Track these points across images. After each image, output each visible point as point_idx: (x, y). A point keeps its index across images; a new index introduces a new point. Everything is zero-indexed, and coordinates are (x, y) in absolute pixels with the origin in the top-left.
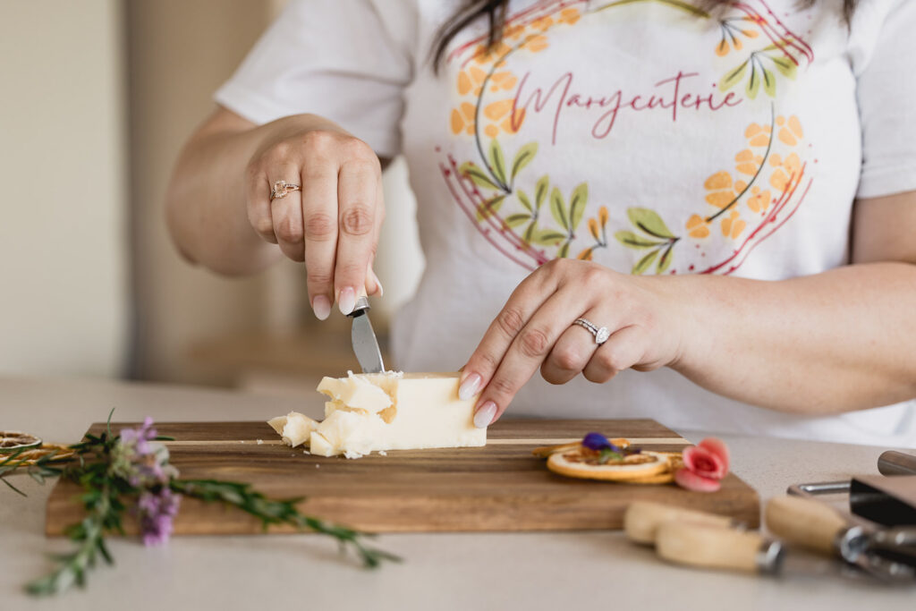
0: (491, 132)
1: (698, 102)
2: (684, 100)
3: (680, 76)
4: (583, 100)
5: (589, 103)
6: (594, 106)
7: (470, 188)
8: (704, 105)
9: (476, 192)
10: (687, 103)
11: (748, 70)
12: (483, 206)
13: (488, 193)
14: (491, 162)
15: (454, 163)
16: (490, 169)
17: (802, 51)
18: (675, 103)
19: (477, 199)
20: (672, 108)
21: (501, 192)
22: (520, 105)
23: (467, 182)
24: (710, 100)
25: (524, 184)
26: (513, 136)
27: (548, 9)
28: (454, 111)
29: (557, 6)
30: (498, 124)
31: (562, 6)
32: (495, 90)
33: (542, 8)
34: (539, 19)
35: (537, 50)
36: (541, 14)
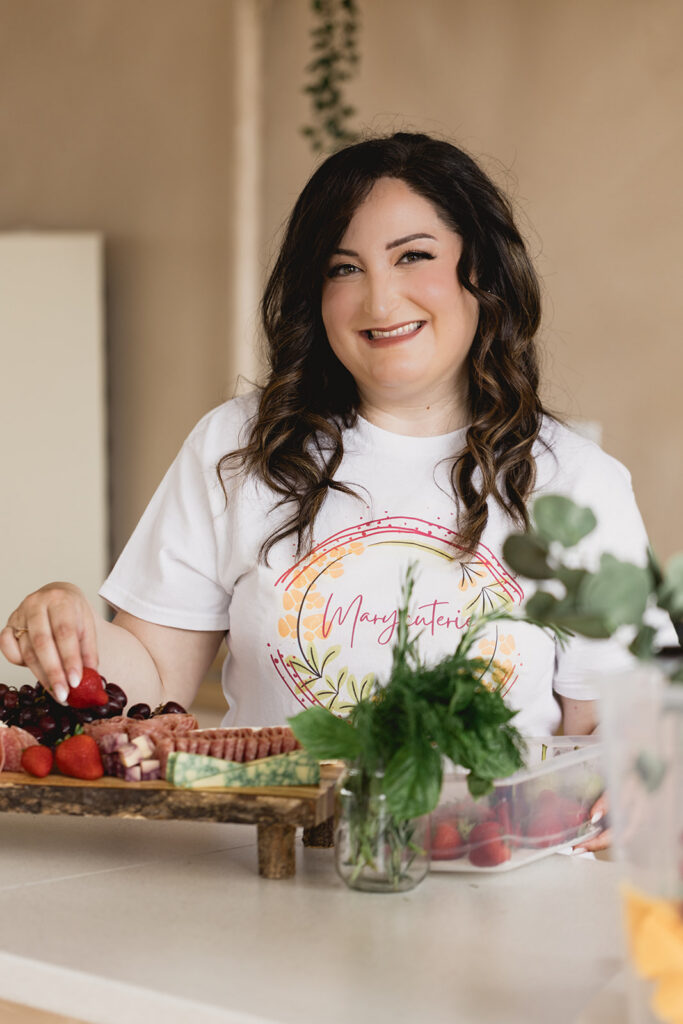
0: (309, 638)
1: (448, 622)
2: (438, 620)
3: (435, 603)
4: (371, 617)
5: (375, 620)
6: (379, 622)
7: (292, 672)
8: (452, 625)
9: (297, 675)
10: (440, 622)
11: (481, 597)
12: (301, 685)
13: (305, 676)
14: (309, 657)
15: (281, 656)
16: (307, 661)
17: (516, 590)
18: (432, 622)
19: (297, 679)
20: (431, 625)
21: (314, 677)
22: (328, 619)
23: (290, 669)
24: (456, 621)
25: (331, 672)
26: (325, 640)
27: (341, 541)
28: (281, 621)
29: (347, 539)
30: (313, 632)
31: (351, 540)
32: (310, 607)
33: (337, 540)
34: (335, 548)
35: (336, 576)
36: (336, 544)
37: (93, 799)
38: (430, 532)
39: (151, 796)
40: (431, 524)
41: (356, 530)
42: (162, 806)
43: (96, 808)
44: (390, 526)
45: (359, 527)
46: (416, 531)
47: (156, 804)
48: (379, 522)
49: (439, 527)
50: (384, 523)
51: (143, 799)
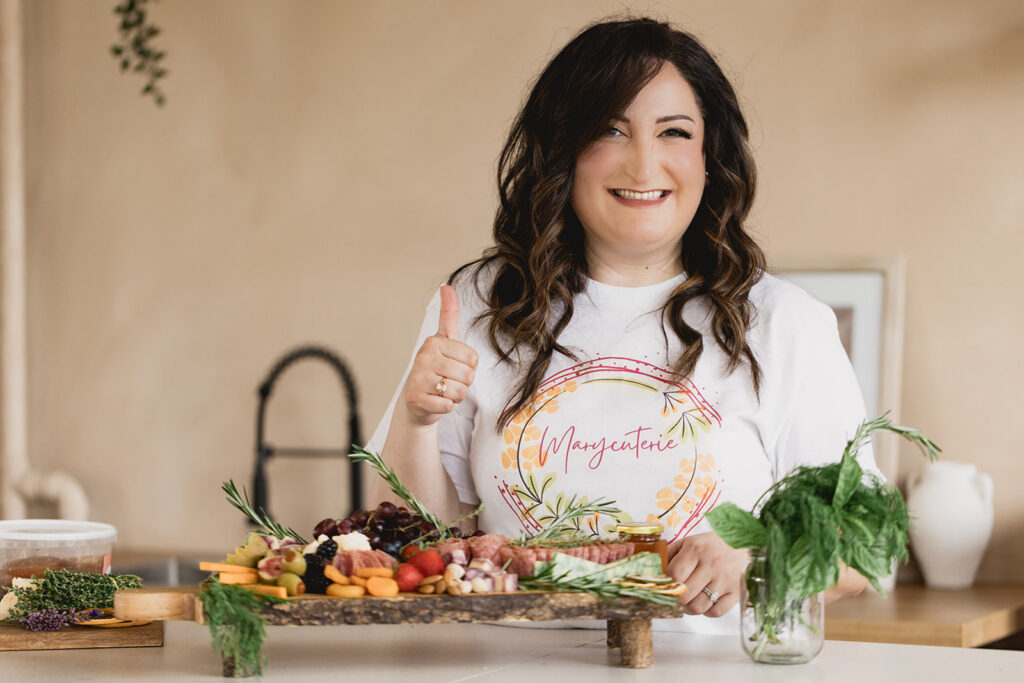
0: (528, 467)
1: (651, 446)
2: (643, 444)
3: (640, 429)
4: (582, 445)
5: (586, 447)
6: (589, 448)
7: (517, 501)
8: (655, 448)
9: (521, 503)
10: (644, 446)
11: (682, 421)
12: (525, 512)
13: (528, 503)
15: (506, 486)
16: (528, 489)
17: (714, 416)
18: (637, 446)
19: (521, 506)
20: (635, 449)
21: (536, 503)
22: (544, 449)
23: (515, 497)
24: (658, 444)
25: (550, 498)
26: (541, 468)
27: (557, 381)
28: (504, 454)
29: (563, 379)
30: (531, 461)
31: (566, 380)
32: (527, 439)
33: (553, 381)
34: (552, 388)
35: (551, 411)
36: (552, 384)
37: (482, 606)
38: (638, 369)
39: (535, 599)
40: (638, 362)
41: (571, 371)
42: (545, 608)
43: (484, 614)
44: (601, 366)
45: (573, 368)
46: (625, 369)
47: (540, 607)
48: (591, 362)
49: (646, 364)
50: (595, 364)
51: (528, 602)
